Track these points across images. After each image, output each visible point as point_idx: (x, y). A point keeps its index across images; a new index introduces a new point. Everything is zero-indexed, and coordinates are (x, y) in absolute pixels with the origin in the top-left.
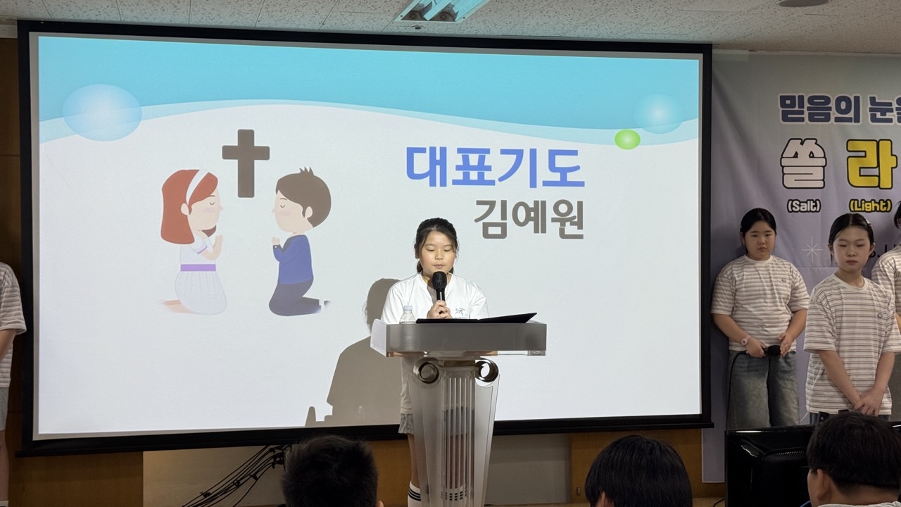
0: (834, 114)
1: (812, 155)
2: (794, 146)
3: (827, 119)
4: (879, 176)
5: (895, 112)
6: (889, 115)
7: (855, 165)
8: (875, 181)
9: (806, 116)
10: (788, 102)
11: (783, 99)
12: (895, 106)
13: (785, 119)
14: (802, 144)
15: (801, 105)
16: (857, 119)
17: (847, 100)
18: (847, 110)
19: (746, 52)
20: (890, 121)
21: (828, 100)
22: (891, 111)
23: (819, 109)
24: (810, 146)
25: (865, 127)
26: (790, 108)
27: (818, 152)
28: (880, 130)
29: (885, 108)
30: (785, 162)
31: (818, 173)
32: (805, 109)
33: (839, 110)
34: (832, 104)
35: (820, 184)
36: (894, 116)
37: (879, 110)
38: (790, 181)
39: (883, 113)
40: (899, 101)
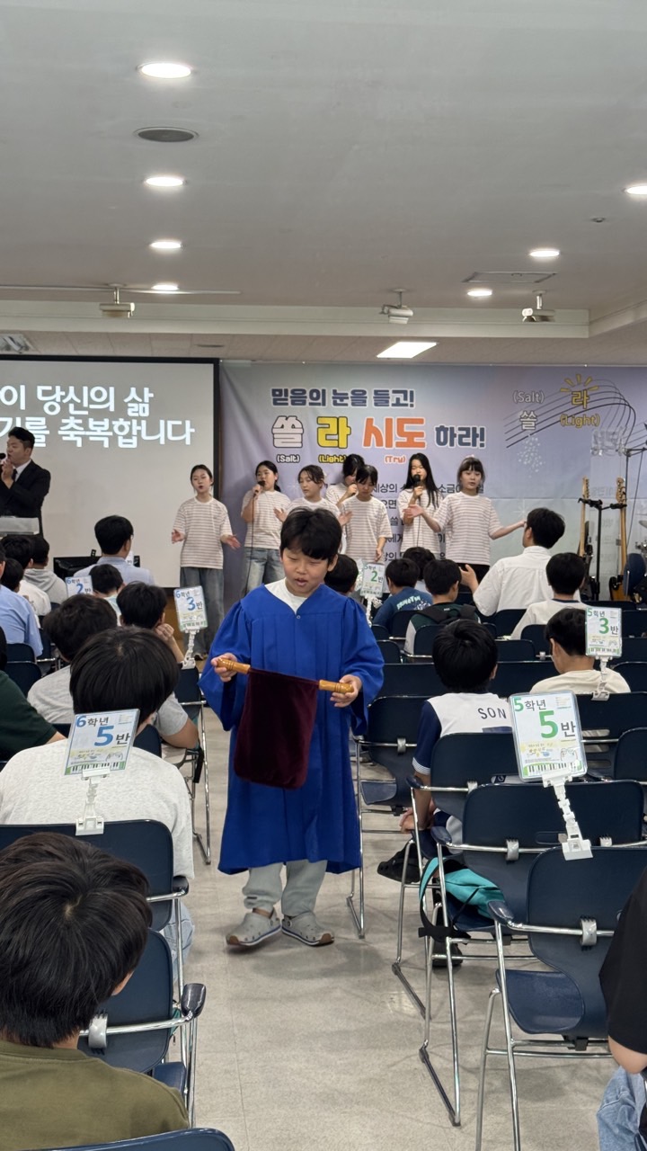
0: (309, 400)
1: (293, 427)
2: (281, 421)
3: (304, 403)
4: (338, 440)
5: (350, 399)
6: (345, 401)
7: (322, 433)
8: (335, 443)
9: (289, 401)
10: (277, 393)
11: (274, 391)
12: (350, 395)
13: (275, 403)
14: (287, 419)
15: (286, 394)
16: (324, 404)
17: (317, 391)
18: (318, 398)
19: (249, 362)
20: (346, 405)
21: (304, 392)
22: (347, 398)
23: (299, 398)
24: (292, 421)
25: (329, 410)
26: (278, 397)
27: (298, 425)
28: (339, 411)
29: (343, 397)
30: (275, 431)
31: (298, 438)
32: (289, 398)
33: (311, 397)
34: (308, 394)
35: (300, 445)
36: (349, 401)
37: (339, 398)
38: (278, 443)
39: (342, 399)
40: (353, 392)
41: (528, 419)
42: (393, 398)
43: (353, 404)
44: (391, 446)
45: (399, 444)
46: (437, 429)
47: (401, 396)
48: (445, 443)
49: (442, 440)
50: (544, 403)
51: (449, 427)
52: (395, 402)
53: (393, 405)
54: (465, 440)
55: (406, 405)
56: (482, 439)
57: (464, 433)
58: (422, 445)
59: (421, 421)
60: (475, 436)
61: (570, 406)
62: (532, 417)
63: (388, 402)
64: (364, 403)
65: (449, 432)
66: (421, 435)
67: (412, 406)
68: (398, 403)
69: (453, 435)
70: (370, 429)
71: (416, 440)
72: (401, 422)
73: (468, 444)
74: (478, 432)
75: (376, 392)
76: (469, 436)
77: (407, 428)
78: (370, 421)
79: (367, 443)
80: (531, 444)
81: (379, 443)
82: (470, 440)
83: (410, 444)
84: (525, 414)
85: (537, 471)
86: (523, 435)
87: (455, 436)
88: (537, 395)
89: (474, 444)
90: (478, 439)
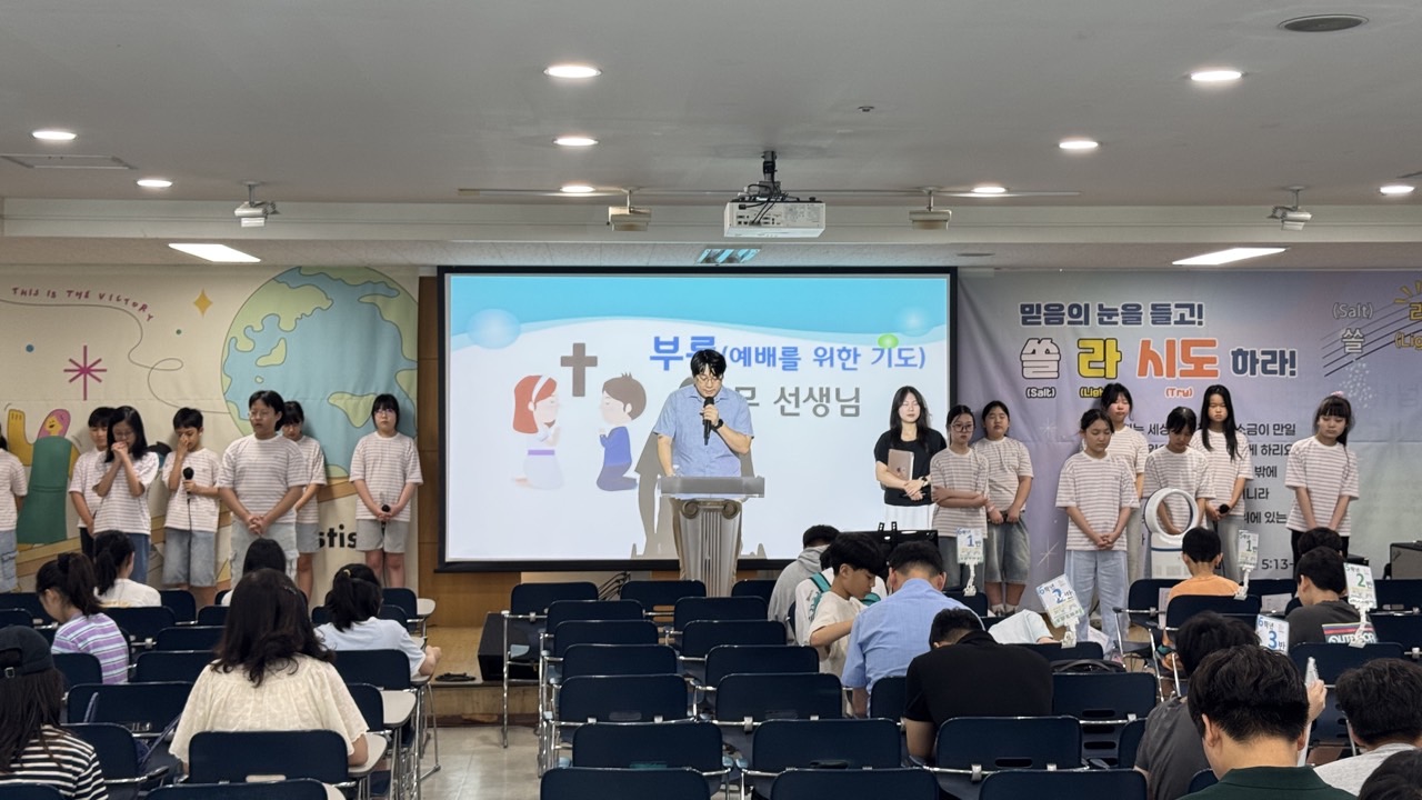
0: (1067, 318)
1: (1047, 352)
2: (1033, 345)
3: (1061, 322)
4: (1105, 369)
5: (1120, 316)
6: (1114, 319)
7: (1085, 359)
8: (1102, 373)
9: (1043, 320)
10: (1027, 309)
11: (1023, 307)
12: (1120, 311)
13: (1025, 322)
14: (1039, 342)
15: (1039, 311)
16: (1087, 322)
17: (1078, 307)
18: (1079, 315)
19: (992, 270)
20: (1116, 323)
21: (1062, 307)
22: (1117, 315)
23: (1054, 315)
24: (1046, 344)
25: (1094, 329)
26: (1029, 314)
27: (1053, 349)
28: (1106, 331)
29: (1112, 313)
30: (1024, 357)
31: (1054, 367)
32: (1042, 315)
33: (1071, 315)
34: (1066, 311)
35: (1055, 375)
36: (1119, 319)
37: (1106, 315)
38: (1028, 373)
39: (1110, 317)
40: (1124, 307)
41: (1353, 339)
42: (1175, 314)
43: (1124, 322)
44: (1174, 376)
45: (1183, 373)
46: (1233, 353)
47: (1186, 311)
48: (1243, 371)
49: (1240, 367)
50: (1374, 320)
51: (1249, 350)
52: (1178, 319)
53: (1176, 323)
54: (1269, 367)
55: (1193, 323)
56: (1293, 366)
57: (1269, 357)
58: (1214, 373)
59: (1212, 343)
60: (1283, 362)
61: (1408, 322)
62: (1357, 337)
63: (1169, 319)
64: (1138, 321)
65: (1249, 357)
66: (1213, 361)
67: (1200, 323)
68: (1182, 321)
69: (1254, 361)
70: (1147, 354)
71: (1206, 367)
72: (1186, 345)
73: (1275, 372)
74: (1287, 356)
75: (1154, 307)
76: (1275, 362)
77: (1194, 352)
78: (1146, 344)
79: (1143, 372)
80: (1357, 371)
81: (1159, 372)
82: (1276, 367)
83: (1199, 372)
84: (1349, 333)
85: (1366, 406)
86: (1346, 360)
87: (1257, 361)
88: (1364, 309)
89: (1282, 372)
90: (1287, 366)
